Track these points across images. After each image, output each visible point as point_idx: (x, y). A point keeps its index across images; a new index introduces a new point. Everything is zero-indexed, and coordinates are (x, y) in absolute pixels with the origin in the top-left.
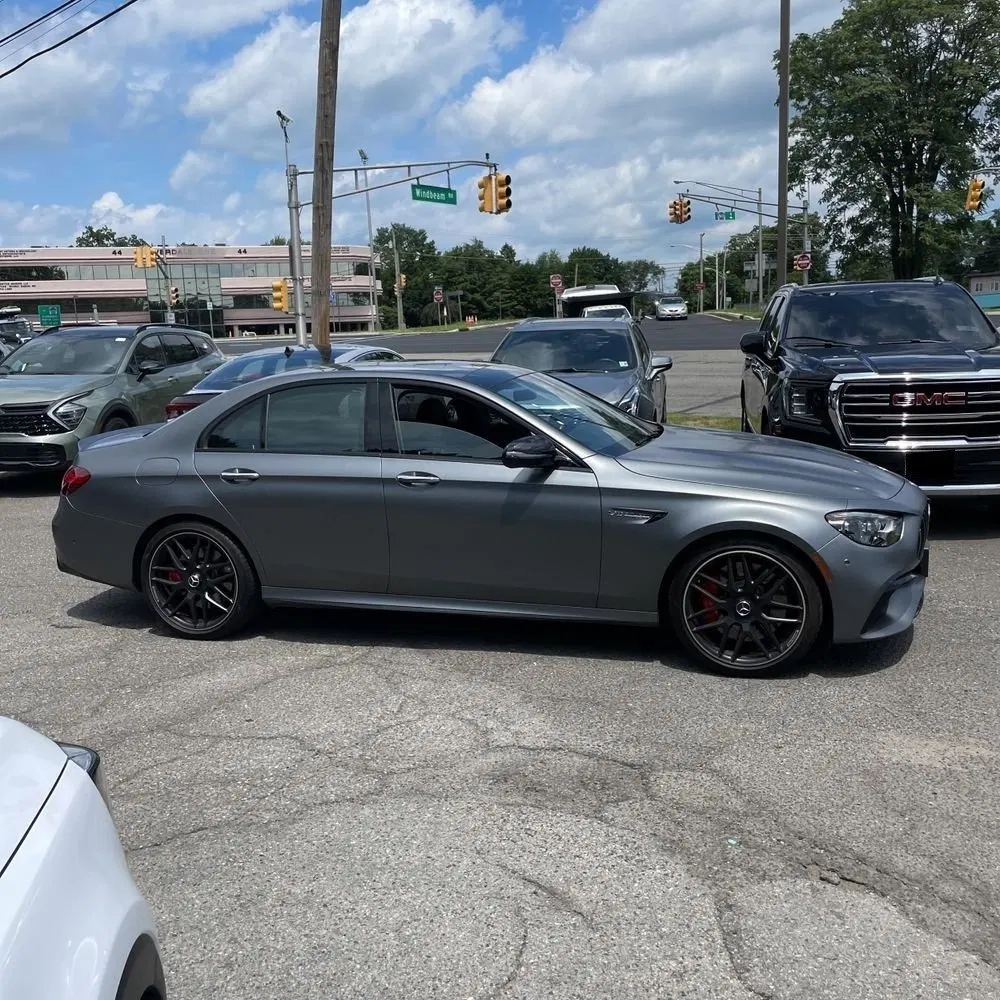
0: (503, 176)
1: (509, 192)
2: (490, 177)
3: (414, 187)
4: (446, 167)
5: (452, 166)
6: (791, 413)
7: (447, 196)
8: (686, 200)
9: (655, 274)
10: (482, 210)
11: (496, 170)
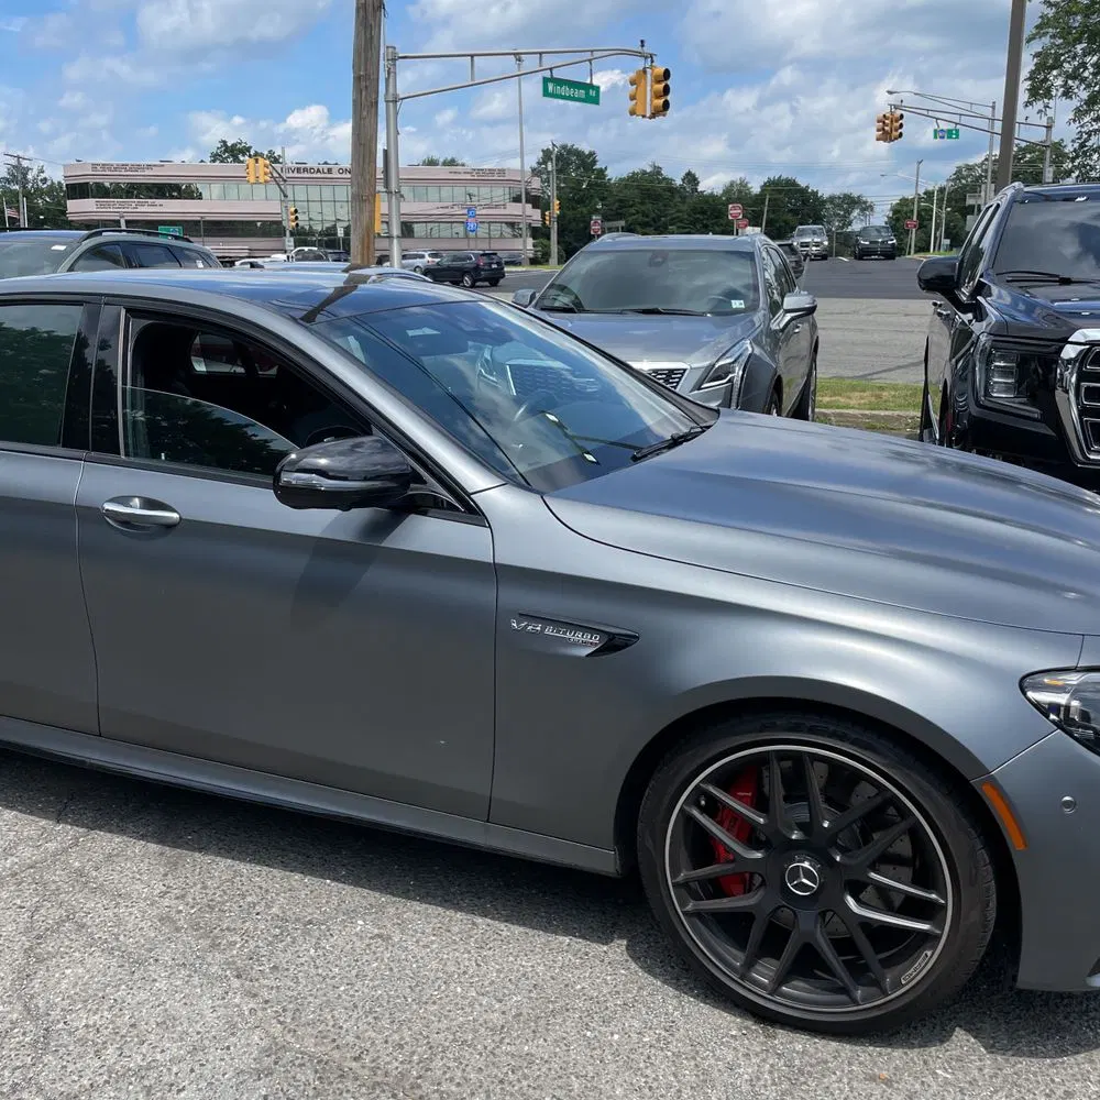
0: (660, 70)
1: (666, 90)
2: (644, 71)
3: (546, 80)
4: (588, 56)
5: (596, 54)
6: (987, 394)
7: (587, 93)
8: (899, 112)
9: (863, 210)
10: (632, 113)
11: (652, 62)
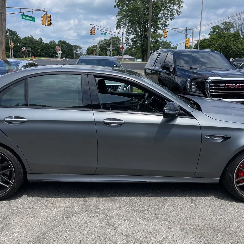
0: (49, 15)
1: (51, 20)
2: (45, 15)
3: (22, 15)
4: (32, 10)
5: (34, 10)
6: (191, 89)
7: (32, 19)
8: (94, 29)
9: (80, 49)
10: (43, 24)
11: (47, 13)
